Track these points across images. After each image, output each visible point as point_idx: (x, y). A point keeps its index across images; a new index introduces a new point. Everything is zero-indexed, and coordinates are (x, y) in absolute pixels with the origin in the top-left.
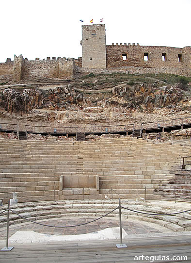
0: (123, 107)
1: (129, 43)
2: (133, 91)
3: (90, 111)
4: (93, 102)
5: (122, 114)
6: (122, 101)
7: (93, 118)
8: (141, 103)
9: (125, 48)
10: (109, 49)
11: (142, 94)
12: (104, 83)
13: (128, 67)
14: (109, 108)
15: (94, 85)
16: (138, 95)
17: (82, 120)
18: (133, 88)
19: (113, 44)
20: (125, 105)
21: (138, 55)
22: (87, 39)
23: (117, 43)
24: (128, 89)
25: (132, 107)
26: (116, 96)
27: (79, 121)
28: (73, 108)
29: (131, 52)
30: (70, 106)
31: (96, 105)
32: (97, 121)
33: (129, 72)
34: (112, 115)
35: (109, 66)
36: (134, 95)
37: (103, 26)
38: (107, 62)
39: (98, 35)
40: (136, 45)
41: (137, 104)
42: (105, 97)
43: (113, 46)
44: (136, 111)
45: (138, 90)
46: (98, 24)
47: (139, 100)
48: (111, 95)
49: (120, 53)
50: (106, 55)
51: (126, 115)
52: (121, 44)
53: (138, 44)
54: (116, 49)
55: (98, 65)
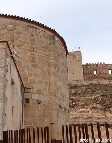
0: (100, 110)
1: (98, 63)
2: (105, 100)
3: (82, 112)
4: (82, 106)
5: (101, 114)
6: (99, 106)
7: (86, 116)
8: (110, 107)
9: (95, 66)
10: (84, 67)
11: (110, 102)
12: (85, 93)
13: (98, 80)
14: (93, 111)
15: (79, 94)
16: (108, 102)
17: (80, 118)
18: (104, 98)
19: (87, 63)
20: (101, 109)
21: (104, 71)
22: (70, 61)
23: (90, 63)
24: (102, 99)
25: (105, 110)
26: (95, 103)
27: (79, 118)
28: (72, 110)
29: (100, 68)
30: (71, 109)
31: (84, 107)
32: (88, 118)
33: (99, 83)
34: (95, 115)
35: (85, 78)
36: (105, 103)
37: (80, 52)
38: (84, 76)
39: (77, 59)
40: (103, 64)
41: (107, 108)
42: (88, 103)
43: (87, 65)
44: (108, 112)
45: (108, 100)
46: (77, 51)
47: (109, 105)
48: (91, 102)
49: (92, 70)
50: (83, 71)
51: (102, 115)
52: (93, 63)
53: (104, 63)
54: (89, 67)
55: (78, 78)
